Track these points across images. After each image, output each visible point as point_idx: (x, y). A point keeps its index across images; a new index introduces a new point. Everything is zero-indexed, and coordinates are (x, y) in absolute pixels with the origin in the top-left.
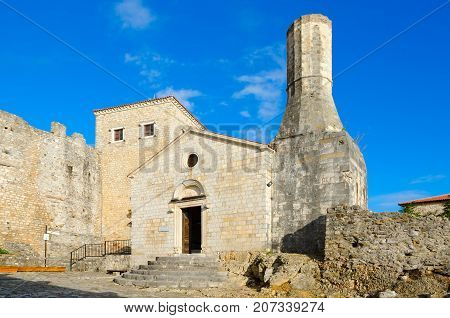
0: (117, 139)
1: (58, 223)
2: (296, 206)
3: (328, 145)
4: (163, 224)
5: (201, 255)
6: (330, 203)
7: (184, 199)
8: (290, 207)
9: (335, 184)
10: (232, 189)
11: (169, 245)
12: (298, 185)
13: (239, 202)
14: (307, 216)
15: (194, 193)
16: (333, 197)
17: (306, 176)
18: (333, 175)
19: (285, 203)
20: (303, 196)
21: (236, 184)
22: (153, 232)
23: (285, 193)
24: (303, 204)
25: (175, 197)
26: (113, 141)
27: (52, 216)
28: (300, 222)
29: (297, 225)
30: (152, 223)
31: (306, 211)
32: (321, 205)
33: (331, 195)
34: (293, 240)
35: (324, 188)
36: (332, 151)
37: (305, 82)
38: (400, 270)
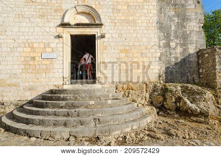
2: (173, 44)
3: (190, 2)
4: (48, 50)
5: (97, 86)
6: (195, 45)
7: (78, 25)
8: (168, 45)
9: (197, 32)
10: (128, 22)
11: (57, 75)
12: (173, 28)
13: (135, 35)
14: (180, 53)
15: (85, 20)
16: (196, 41)
17: (178, 23)
18: (195, 24)
19: (164, 41)
20: (177, 37)
21: (131, 18)
22: (33, 58)
23: (164, 33)
24: (177, 44)
25: (66, 21)
28: (176, 58)
29: (174, 60)
30: (32, 48)
31: (179, 50)
32: (189, 46)
33: (194, 39)
34: (171, 72)
35: (190, 33)
36: (193, 6)
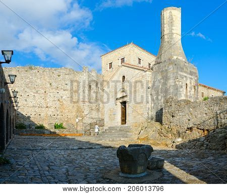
0: (110, 68)
1: (86, 114)
2: (160, 97)
3: (171, 66)
4: (114, 111)
5: (126, 125)
8: (157, 98)
9: (173, 86)
12: (160, 87)
17: (163, 82)
18: (172, 81)
19: (156, 96)
20: (162, 92)
22: (111, 115)
23: (156, 91)
24: (162, 97)
26: (108, 69)
27: (83, 110)
30: (111, 111)
31: (163, 100)
35: (169, 88)
36: (172, 69)
37: (166, 37)
38: (186, 128)
